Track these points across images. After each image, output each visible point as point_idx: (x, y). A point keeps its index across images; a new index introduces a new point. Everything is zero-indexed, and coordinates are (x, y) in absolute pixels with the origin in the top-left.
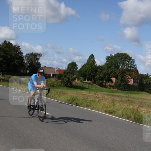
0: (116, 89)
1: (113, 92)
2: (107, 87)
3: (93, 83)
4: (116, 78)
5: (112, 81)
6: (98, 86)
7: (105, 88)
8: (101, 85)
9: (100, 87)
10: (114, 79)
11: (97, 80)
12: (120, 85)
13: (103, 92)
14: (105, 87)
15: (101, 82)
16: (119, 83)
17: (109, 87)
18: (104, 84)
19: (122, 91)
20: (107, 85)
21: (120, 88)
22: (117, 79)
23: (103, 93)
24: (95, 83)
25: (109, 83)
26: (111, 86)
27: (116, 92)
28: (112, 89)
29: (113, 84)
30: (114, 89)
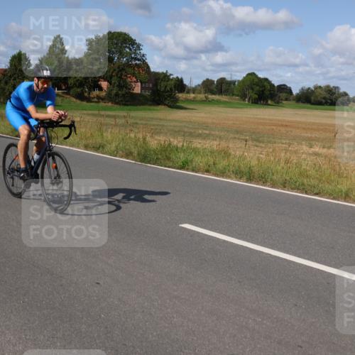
0: (110, 104)
1: (105, 109)
2: (93, 100)
3: (63, 93)
4: (108, 81)
5: (101, 89)
6: (74, 100)
7: (87, 102)
8: (81, 97)
9: (78, 102)
10: (104, 84)
11: (72, 87)
12: (117, 95)
13: (85, 110)
14: (89, 100)
15: (79, 90)
16: (115, 91)
17: (96, 100)
18: (86, 94)
19: (122, 107)
20: (92, 96)
21: (117, 101)
22: (110, 83)
23: (85, 112)
24: (68, 93)
25: (96, 92)
26: (100, 99)
27: (109, 109)
28: (102, 104)
29: (103, 94)
30: (107, 104)
